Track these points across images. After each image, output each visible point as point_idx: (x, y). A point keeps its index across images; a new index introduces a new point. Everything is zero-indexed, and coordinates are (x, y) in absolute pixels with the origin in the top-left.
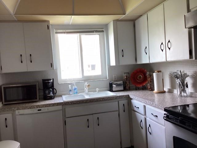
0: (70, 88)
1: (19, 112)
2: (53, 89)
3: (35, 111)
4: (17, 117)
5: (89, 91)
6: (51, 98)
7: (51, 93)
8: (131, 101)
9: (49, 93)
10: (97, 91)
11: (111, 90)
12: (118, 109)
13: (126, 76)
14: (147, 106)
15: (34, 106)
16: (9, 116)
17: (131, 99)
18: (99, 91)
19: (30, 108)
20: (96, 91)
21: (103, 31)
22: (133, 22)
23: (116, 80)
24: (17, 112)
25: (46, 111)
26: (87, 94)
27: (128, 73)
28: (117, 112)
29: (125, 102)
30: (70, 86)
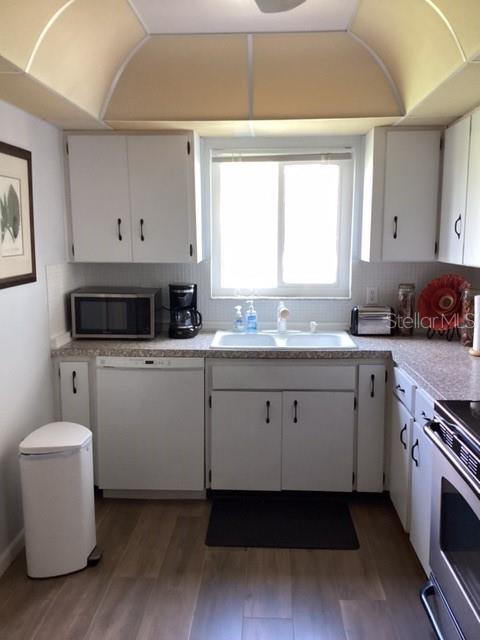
0: (239, 312)
1: (103, 362)
2: (195, 312)
3: (140, 362)
4: (98, 371)
5: (288, 328)
6: (187, 335)
7: (188, 321)
8: (393, 370)
9: (183, 322)
10: (313, 329)
11: (353, 332)
12: (353, 387)
13: (405, 296)
15: (138, 351)
16: (81, 367)
17: (395, 365)
18: (319, 329)
19: (130, 354)
20: (307, 329)
21: (348, 156)
22: (439, 133)
23: (375, 301)
24: (99, 360)
25: (164, 366)
26: (282, 335)
27: (412, 286)
28: (352, 396)
29: (378, 370)
30: (239, 308)
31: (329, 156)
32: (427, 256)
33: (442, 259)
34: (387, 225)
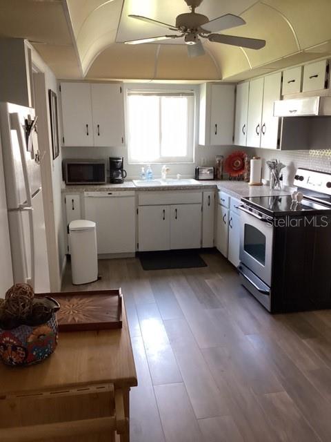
0: (143, 171)
1: (88, 194)
2: (122, 171)
3: (106, 194)
4: (85, 199)
5: (167, 178)
6: (120, 182)
7: (120, 175)
8: (218, 194)
9: (118, 176)
10: (178, 177)
11: (197, 178)
12: (201, 202)
13: (219, 161)
14: (232, 198)
15: (103, 188)
16: (76, 197)
17: (219, 190)
18: (181, 178)
19: (100, 190)
20: (176, 178)
21: (192, 94)
22: (235, 86)
23: (206, 164)
24: (85, 193)
25: (117, 195)
26: (165, 181)
27: (222, 157)
28: (201, 205)
29: (210, 193)
30: (143, 168)
31: (183, 94)
32: (229, 142)
33: (236, 144)
34: (212, 128)
